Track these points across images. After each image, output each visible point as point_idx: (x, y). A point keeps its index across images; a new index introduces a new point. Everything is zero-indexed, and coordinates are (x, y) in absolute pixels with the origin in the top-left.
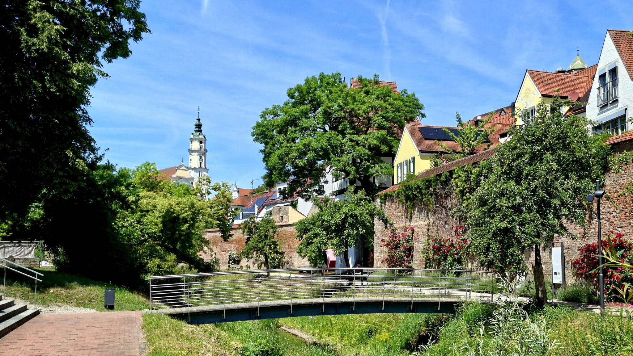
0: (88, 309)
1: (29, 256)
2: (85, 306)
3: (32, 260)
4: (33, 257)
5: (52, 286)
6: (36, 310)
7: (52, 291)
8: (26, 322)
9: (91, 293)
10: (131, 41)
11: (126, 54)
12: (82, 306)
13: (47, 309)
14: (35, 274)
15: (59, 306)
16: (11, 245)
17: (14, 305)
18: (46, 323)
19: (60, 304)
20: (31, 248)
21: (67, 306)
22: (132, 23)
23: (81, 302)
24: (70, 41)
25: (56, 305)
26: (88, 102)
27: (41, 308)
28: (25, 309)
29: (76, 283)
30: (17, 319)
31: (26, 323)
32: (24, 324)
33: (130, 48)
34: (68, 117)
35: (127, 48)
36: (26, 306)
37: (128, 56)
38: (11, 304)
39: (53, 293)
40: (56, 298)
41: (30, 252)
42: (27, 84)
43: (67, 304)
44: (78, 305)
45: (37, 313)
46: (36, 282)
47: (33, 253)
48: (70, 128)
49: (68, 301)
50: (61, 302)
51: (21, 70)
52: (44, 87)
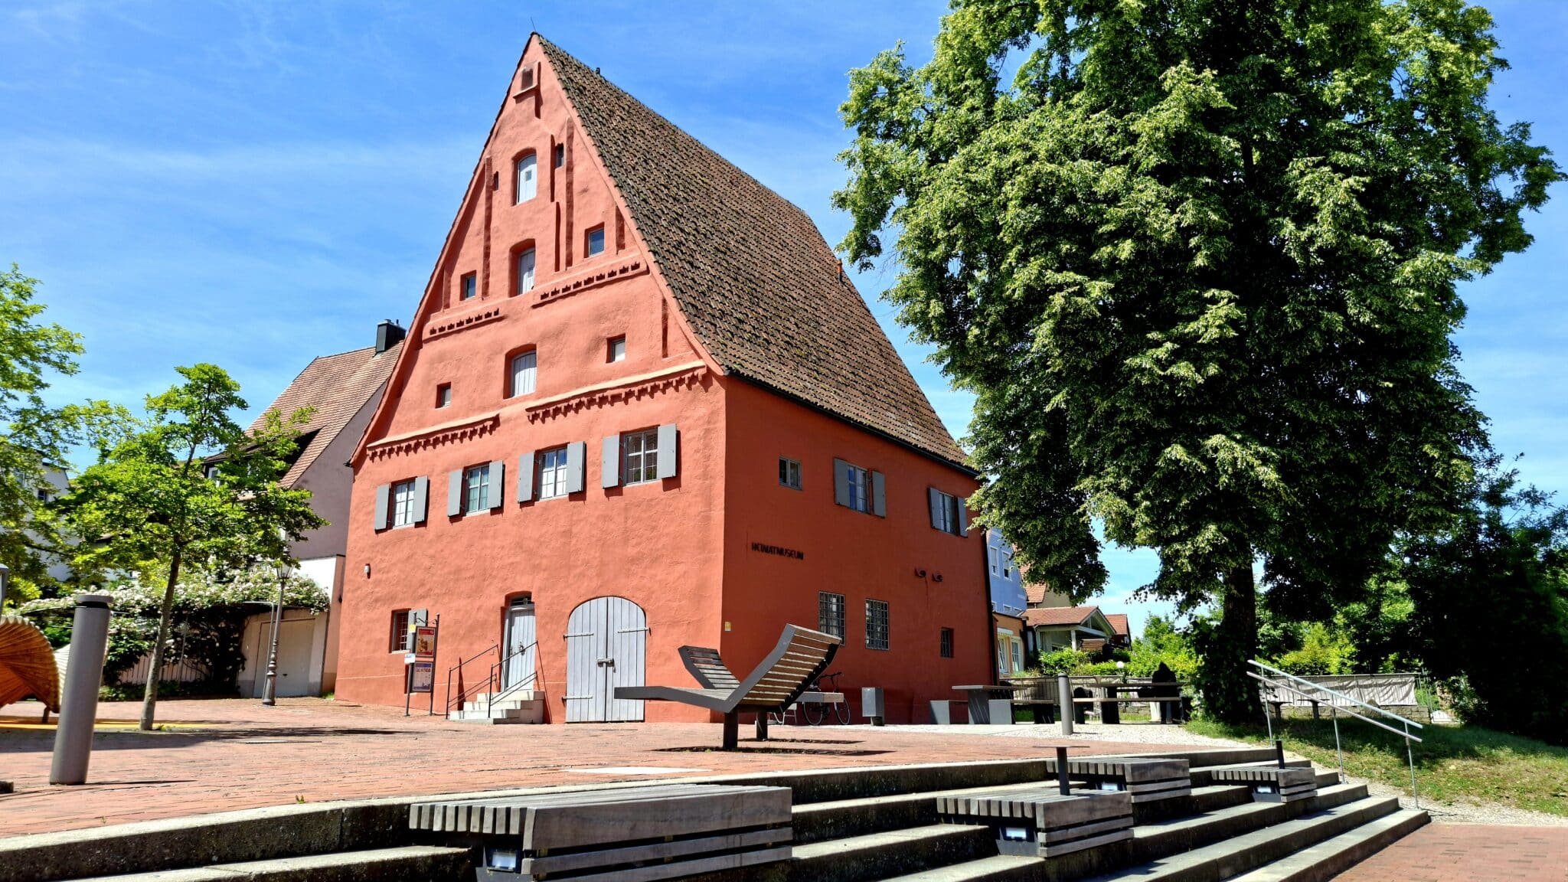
0: (1555, 817)
1: (1407, 702)
2: (1542, 807)
3: (1414, 709)
4: (1415, 703)
5: (1453, 755)
6: (1419, 812)
7: (1453, 767)
8: (1391, 842)
9: (1553, 774)
10: (1524, 212)
11: (1522, 242)
12: (1536, 808)
13: (1447, 810)
14: (1403, 723)
15: (1477, 805)
16: (1370, 682)
17: (1368, 796)
18: (1443, 849)
19: (1477, 799)
20: (1407, 687)
21: (1497, 805)
22: (1520, 177)
23: (1532, 796)
24: (1389, 224)
25: (1469, 802)
26: (1456, 352)
27: (1434, 808)
28: (1393, 807)
29: (1509, 750)
30: (1362, 833)
31: (1391, 847)
32: (1385, 850)
33: (1528, 227)
34: (1412, 373)
35: (1521, 230)
36: (1396, 801)
37: (1527, 244)
38: (1361, 793)
39: (1457, 771)
40: (1467, 785)
41: (1407, 694)
42: (1311, 321)
43: (1495, 800)
44: (1523, 805)
45: (1423, 820)
46: (1408, 744)
47: (1412, 694)
48: (1421, 396)
49: (1498, 792)
50: (1479, 795)
51: (1295, 298)
52: (1348, 321)
